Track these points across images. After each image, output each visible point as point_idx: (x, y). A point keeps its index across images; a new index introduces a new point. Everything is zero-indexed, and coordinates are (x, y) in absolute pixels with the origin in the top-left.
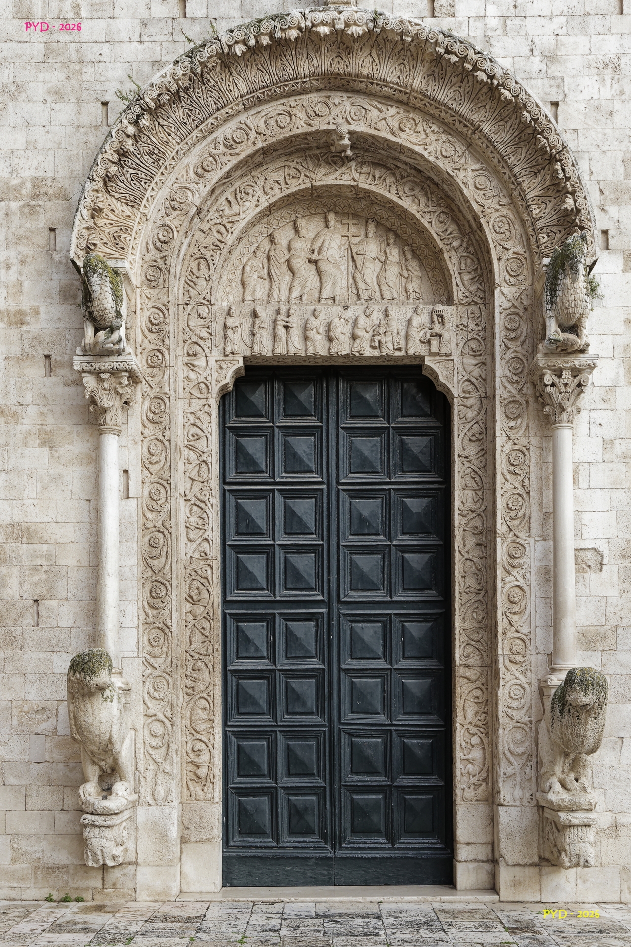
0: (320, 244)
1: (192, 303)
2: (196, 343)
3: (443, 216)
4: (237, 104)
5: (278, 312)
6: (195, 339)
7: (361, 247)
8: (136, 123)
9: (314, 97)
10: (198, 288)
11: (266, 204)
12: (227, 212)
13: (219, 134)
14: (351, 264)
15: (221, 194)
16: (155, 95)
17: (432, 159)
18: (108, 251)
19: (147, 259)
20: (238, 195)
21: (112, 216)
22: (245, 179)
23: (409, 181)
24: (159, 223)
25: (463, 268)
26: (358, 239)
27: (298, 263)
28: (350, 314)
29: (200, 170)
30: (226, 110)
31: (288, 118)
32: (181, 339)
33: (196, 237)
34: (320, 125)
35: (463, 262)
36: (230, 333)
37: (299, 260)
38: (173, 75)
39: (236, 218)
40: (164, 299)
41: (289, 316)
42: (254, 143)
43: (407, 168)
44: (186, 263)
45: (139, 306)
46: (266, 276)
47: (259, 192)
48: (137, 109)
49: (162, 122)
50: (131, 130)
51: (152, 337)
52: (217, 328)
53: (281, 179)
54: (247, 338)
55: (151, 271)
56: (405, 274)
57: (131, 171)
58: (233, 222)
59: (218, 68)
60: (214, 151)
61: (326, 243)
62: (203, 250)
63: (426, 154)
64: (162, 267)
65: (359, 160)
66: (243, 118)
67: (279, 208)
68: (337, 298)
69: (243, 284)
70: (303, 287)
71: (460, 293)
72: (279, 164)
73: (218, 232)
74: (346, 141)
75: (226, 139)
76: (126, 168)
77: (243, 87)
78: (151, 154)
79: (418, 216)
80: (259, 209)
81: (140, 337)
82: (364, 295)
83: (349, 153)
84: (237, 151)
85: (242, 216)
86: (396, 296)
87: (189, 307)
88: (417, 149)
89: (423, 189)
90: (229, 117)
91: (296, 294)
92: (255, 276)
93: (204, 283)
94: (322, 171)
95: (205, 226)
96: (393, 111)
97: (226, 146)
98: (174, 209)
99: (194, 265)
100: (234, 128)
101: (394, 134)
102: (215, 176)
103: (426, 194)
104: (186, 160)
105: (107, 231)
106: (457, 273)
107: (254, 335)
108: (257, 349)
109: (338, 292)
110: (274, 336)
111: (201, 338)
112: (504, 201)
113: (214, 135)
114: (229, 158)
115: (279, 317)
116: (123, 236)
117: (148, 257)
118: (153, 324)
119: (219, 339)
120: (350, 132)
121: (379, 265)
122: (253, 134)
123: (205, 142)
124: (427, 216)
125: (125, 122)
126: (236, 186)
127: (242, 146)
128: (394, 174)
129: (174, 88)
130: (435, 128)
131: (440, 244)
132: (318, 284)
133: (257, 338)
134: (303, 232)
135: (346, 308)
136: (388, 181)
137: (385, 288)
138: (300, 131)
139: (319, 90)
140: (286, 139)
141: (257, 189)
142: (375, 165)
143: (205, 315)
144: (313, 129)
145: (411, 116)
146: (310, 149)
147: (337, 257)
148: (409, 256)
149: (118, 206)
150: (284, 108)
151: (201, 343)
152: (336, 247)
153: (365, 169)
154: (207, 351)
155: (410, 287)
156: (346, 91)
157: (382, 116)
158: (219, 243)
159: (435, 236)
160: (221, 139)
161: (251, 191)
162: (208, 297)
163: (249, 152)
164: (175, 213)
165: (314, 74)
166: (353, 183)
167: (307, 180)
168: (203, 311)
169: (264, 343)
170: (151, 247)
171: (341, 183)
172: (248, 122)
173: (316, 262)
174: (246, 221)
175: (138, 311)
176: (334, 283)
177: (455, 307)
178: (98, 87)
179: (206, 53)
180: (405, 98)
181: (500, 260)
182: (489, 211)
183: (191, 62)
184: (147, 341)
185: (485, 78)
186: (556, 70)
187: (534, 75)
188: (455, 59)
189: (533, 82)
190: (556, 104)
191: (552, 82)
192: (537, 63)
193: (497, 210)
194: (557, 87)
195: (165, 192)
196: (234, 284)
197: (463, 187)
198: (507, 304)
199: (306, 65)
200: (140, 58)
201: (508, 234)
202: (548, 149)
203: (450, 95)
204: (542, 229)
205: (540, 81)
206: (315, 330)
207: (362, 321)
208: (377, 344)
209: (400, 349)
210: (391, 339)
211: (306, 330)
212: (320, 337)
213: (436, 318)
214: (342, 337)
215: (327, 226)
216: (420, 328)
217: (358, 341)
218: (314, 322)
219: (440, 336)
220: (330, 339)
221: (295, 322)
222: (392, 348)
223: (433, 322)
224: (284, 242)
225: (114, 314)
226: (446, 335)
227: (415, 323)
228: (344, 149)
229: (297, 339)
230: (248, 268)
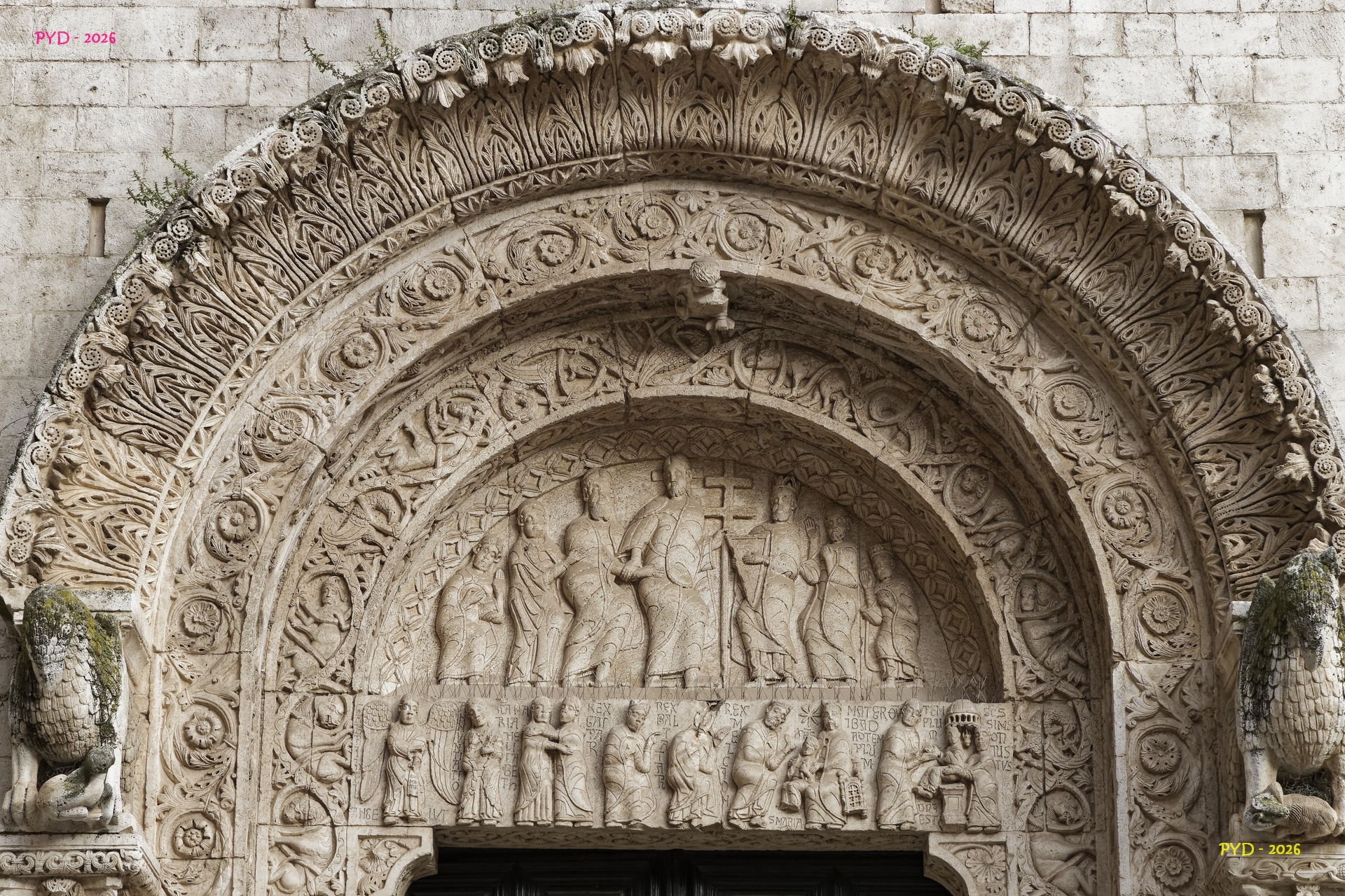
0: (646, 537)
1: (301, 688)
2: (308, 791)
3: (972, 476)
4: (439, 212)
5: (531, 714)
6: (304, 780)
7: (757, 546)
8: (177, 261)
9: (636, 193)
10: (320, 650)
11: (506, 442)
12: (403, 459)
13: (390, 278)
14: (729, 587)
15: (388, 417)
16: (230, 196)
17: (938, 343)
18: (87, 564)
19: (186, 580)
20: (434, 419)
21: (103, 480)
22: (453, 379)
23: (883, 390)
24: (224, 492)
25: (1028, 603)
26: (748, 526)
27: (587, 585)
28: (724, 720)
29: (335, 364)
30: (411, 223)
31: (568, 243)
32: (267, 781)
33: (317, 522)
34: (651, 259)
35: (1028, 592)
36: (399, 766)
37: (591, 577)
38: (278, 151)
39: (427, 476)
40: (229, 683)
41: (559, 724)
42: (479, 301)
43: (876, 358)
44: (290, 587)
45: (158, 699)
46: (501, 615)
47: (489, 412)
48: (183, 230)
49: (244, 254)
50: (164, 276)
51: (189, 778)
52: (367, 752)
53: (548, 381)
54: (447, 781)
55: (195, 612)
56: (876, 614)
57: (157, 370)
58: (419, 486)
59: (392, 132)
60: (373, 319)
61: (665, 536)
62: (336, 555)
63: (924, 331)
64: (227, 600)
65: (752, 337)
66: (452, 240)
67: (540, 448)
68: (693, 675)
69: (440, 637)
70: (601, 646)
71: (1021, 671)
72: (542, 344)
73: (378, 509)
74: (717, 297)
75: (407, 290)
76: (145, 364)
77: (452, 172)
78: (212, 328)
79: (906, 474)
80: (486, 454)
81: (157, 779)
82: (764, 668)
83: (725, 323)
84: (434, 319)
85: (442, 470)
86: (850, 672)
87: (294, 699)
88: (900, 318)
89: (918, 408)
90: (416, 240)
91: (580, 662)
92: (474, 617)
93: (336, 637)
94: (656, 361)
95: (343, 495)
96: (838, 228)
97: (404, 307)
98: (264, 457)
99: (310, 592)
100: (428, 263)
101: (840, 282)
102: (376, 379)
103: (928, 423)
104: (300, 341)
105: (87, 515)
106: (1011, 619)
107: (464, 773)
108: (471, 809)
109: (695, 658)
110: (520, 777)
111: (320, 779)
112: (1129, 448)
113: (376, 281)
114: (413, 334)
115: (535, 729)
116: (129, 526)
117: (191, 576)
118: (193, 745)
119: (369, 783)
120: (725, 277)
121: (803, 590)
122: (476, 279)
123: (351, 298)
124: (931, 476)
125: (150, 257)
126: (429, 396)
127: (447, 308)
128: (843, 374)
129: (279, 178)
130: (945, 269)
131: (967, 547)
132: (641, 637)
133: (474, 782)
134: (604, 506)
135: (714, 706)
136: (826, 390)
137: (820, 649)
138: (598, 272)
139: (646, 178)
140: (562, 290)
141: (483, 404)
142: (794, 349)
143: (335, 718)
144: (631, 269)
145: (885, 240)
146: (624, 309)
147: (693, 570)
148: (885, 572)
149: (120, 454)
150: (558, 217)
151: (321, 791)
152: (691, 544)
153: (766, 360)
154: (337, 812)
155: (887, 649)
156: (718, 180)
157: (810, 239)
158: (378, 538)
159: (952, 525)
160: (393, 292)
161: (467, 410)
162: (345, 673)
163: (465, 321)
164: (265, 468)
165: (636, 145)
166: (734, 393)
167: (615, 385)
168: (331, 708)
169: (492, 794)
170: (200, 550)
171: (703, 391)
172: (466, 251)
173: (636, 583)
174: (452, 482)
175: (157, 712)
176: (683, 636)
177: (1007, 708)
178: (83, 165)
179: (363, 101)
180: (868, 200)
181: (1122, 592)
182: (1091, 471)
183: (325, 121)
184: (175, 792)
185: (1068, 164)
186: (1254, 137)
187: (1200, 147)
188: (993, 120)
189: (1198, 164)
190: (1257, 217)
191: (1246, 165)
192: (1204, 120)
193: (1112, 470)
194: (1261, 176)
195: (243, 417)
196: (414, 636)
197: (1021, 411)
198: (1143, 707)
199: (616, 124)
200: (194, 97)
201: (1142, 529)
202: (1236, 333)
203: (983, 198)
204: (1230, 522)
205: (1214, 163)
206: (630, 763)
207: (758, 740)
208: (797, 800)
209: (859, 815)
210: (834, 787)
211: (603, 759)
212: (642, 780)
213: (956, 735)
214: (702, 782)
215: (667, 493)
216: (920, 756)
217: (746, 793)
218: (626, 741)
219: (969, 782)
220: (671, 787)
221: (576, 740)
222: (837, 810)
223: (947, 744)
224: (552, 532)
225: (93, 730)
226: (985, 781)
227: (898, 747)
228: (712, 314)
229: (581, 784)
230: (453, 597)
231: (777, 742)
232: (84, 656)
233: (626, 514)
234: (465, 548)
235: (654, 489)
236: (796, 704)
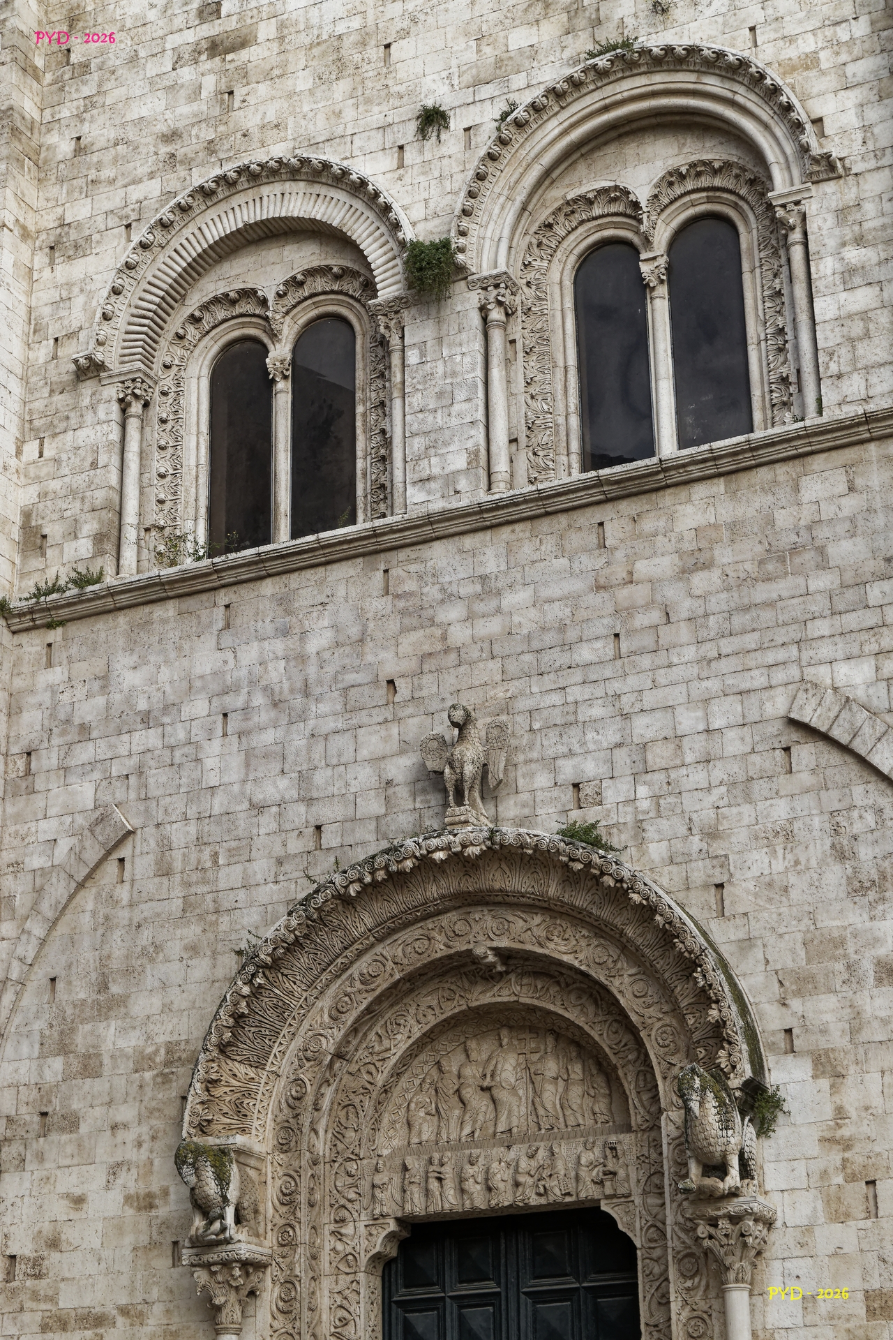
0: (491, 1068)
1: (340, 1160)
2: (343, 1206)
3: (615, 1025)
4: (367, 938)
5: (430, 1162)
6: (342, 1202)
7: (539, 1066)
8: (250, 982)
9: (453, 916)
10: (347, 1141)
11: (418, 1034)
12: (377, 1048)
13: (355, 970)
14: (530, 1086)
15: (370, 1029)
16: (270, 951)
17: (583, 968)
18: (229, 1121)
19: (279, 1120)
20: (389, 1027)
21: (234, 1082)
22: (396, 1008)
23: (578, 989)
24: (292, 1077)
25: (641, 1083)
26: (537, 1056)
27: (468, 1093)
28: (512, 1154)
29: (334, 1013)
30: (356, 946)
31: (426, 942)
32: (327, 1203)
33: (343, 1082)
34: (460, 946)
35: (641, 1078)
36: (377, 1191)
37: (469, 1090)
38: (287, 927)
39: (386, 1055)
40: (296, 1164)
41: (442, 1165)
42: (391, 975)
43: (572, 973)
44: (334, 1113)
45: (270, 1175)
46: (434, 1112)
47: (413, 1022)
48: (252, 968)
49: (286, 972)
50: (246, 990)
51: (284, 1209)
52: (365, 1186)
53: (434, 1003)
54: (398, 1197)
55: (282, 1134)
56: (592, 1092)
57: (253, 1029)
58: (384, 1060)
59: (340, 908)
60: (349, 989)
61: (499, 1066)
62: (352, 1096)
63: (576, 964)
64: (295, 1127)
65: (519, 971)
66: (378, 949)
67: (442, 1032)
68: (515, 1130)
69: (409, 1125)
70: (475, 1121)
71: (639, 1117)
72: (432, 986)
73: (369, 1072)
74: (491, 958)
75: (362, 975)
76: (247, 1028)
77: (369, 922)
78: (276, 1007)
79: (586, 1028)
80: (410, 1041)
81: (271, 1211)
82: (545, 1124)
83: (500, 968)
84: (372, 986)
85: (393, 1051)
86: (581, 1122)
87: (337, 1165)
88: (565, 958)
89: (591, 995)
90: (360, 954)
91: (467, 1130)
92: (422, 1114)
93: (353, 1134)
94: (479, 989)
95: (353, 1068)
96: (538, 919)
97: (362, 983)
98: (308, 1060)
99: (342, 1114)
100: (370, 961)
101: (540, 945)
102: (350, 1019)
103: (596, 1002)
104: (319, 1004)
105: (228, 1099)
106: (634, 1092)
107: (404, 1191)
108: (408, 1208)
109: (515, 1122)
110: (427, 1192)
111: (349, 1201)
112: (666, 1008)
113: (349, 972)
114: (365, 995)
115: (431, 1168)
116: (246, 1101)
117: (281, 1118)
118: (284, 1195)
119: (365, 1201)
120: (492, 949)
121: (561, 1083)
122: (390, 964)
123: (339, 982)
124: (597, 1028)
125: (240, 983)
126: (386, 1017)
127: (379, 980)
128: (558, 983)
129: (291, 938)
130: (585, 932)
131: (614, 1059)
132: (493, 1115)
133: (408, 1196)
134: (474, 1056)
135: (509, 1147)
136: (551, 992)
137: (568, 1112)
138: (439, 955)
139: (455, 908)
140: (425, 966)
141: (409, 1018)
142: (536, 974)
143: (354, 1172)
144: (452, 951)
145: (558, 922)
146: (463, 965)
147: (513, 1081)
148: (594, 1072)
149: (241, 1070)
150: (421, 931)
151: (349, 1206)
152: (511, 1068)
153: (525, 981)
154: (355, 1215)
155: (597, 1110)
156: (487, 904)
157: (526, 926)
158: (368, 1086)
159: (607, 1050)
160: (356, 976)
161: (402, 1022)
162: (357, 1151)
163: (385, 986)
164: (308, 1064)
165: (444, 896)
166: (513, 998)
167: (462, 1002)
168: (352, 1167)
169: (416, 1201)
170: (284, 1105)
171: (499, 999)
172: (384, 953)
173: (489, 1089)
174: (397, 1057)
175: (269, 1181)
176: (510, 1111)
177: (633, 1136)
178: (233, 937)
179: (320, 898)
180: (546, 905)
181: (665, 1078)
182: (650, 1021)
183: (306, 910)
184: (277, 1216)
185: (612, 883)
186: (719, 848)
187: (695, 856)
188: (579, 866)
189: (693, 865)
190: (720, 886)
191: (715, 862)
192: (696, 842)
193: (659, 1019)
194: (722, 866)
195: (298, 1042)
196: (398, 1126)
197: (619, 997)
198: (675, 1133)
199: (434, 888)
200: (275, 898)
201: (672, 1045)
202: (686, 954)
203: (589, 899)
204: (698, 1042)
205: (700, 863)
206: (471, 1180)
207: (524, 1164)
208: (542, 1190)
209: (569, 1194)
210: (556, 1182)
211: (461, 1180)
212: (478, 1187)
213: (608, 1151)
214: (501, 1186)
215: (501, 1046)
216: (592, 1165)
217: (520, 1189)
218: (470, 1170)
219: (614, 1174)
220: (489, 1189)
221: (448, 1171)
222: (558, 1193)
223: (605, 1157)
224: (455, 1069)
225: (220, 1199)
226: (622, 1173)
227: (583, 1161)
228: (493, 965)
229: (452, 1192)
230: (413, 1106)
231: (533, 1163)
232: (209, 1169)
233: (484, 1056)
234: (417, 1082)
235: (497, 1043)
236: (542, 1144)
